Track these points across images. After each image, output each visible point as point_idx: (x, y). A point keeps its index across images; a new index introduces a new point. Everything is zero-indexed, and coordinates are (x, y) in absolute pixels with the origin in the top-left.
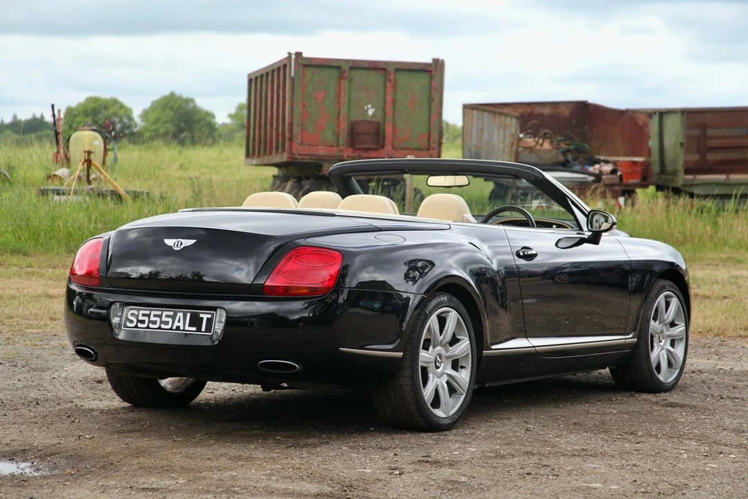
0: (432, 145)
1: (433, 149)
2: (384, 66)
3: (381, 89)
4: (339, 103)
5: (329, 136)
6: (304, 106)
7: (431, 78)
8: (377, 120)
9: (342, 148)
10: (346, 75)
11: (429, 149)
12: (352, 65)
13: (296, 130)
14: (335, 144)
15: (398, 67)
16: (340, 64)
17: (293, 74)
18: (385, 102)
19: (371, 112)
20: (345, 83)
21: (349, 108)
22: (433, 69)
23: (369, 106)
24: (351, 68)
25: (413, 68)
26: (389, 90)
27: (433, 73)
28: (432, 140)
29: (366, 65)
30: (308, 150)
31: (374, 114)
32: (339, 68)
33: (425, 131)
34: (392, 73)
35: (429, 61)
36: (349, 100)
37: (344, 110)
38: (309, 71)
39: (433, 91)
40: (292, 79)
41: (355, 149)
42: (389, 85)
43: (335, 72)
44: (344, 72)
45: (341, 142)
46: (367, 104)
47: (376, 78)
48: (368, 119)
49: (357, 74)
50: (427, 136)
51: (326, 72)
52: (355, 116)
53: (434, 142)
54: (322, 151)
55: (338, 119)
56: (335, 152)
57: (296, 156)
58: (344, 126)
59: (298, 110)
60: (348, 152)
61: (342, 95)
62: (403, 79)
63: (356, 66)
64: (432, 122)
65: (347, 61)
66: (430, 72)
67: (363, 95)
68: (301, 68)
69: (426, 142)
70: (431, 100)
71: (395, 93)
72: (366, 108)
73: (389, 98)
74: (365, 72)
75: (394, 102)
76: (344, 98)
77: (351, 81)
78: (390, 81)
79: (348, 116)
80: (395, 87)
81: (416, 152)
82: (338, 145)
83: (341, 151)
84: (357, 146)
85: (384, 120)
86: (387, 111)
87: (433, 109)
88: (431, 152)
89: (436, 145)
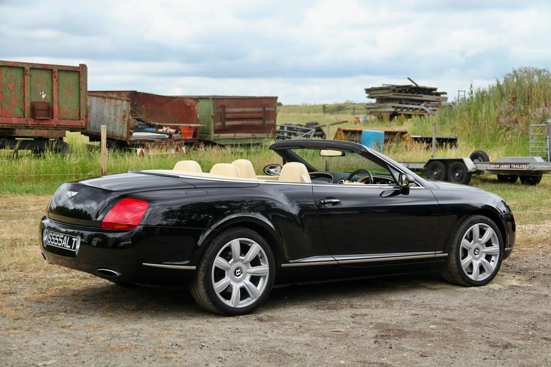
0: (82, 117)
1: (83, 119)
2: (52, 68)
3: (50, 82)
4: (24, 90)
5: (18, 111)
6: (1, 92)
7: (80, 76)
8: (48, 101)
9: (27, 119)
10: (28, 73)
11: (80, 120)
12: (30, 66)
14: (23, 116)
15: (60, 68)
16: (24, 66)
18: (52, 90)
19: (44, 96)
20: (27, 78)
21: (30, 94)
22: (81, 71)
23: (43, 93)
24: (30, 68)
25: (68, 69)
26: (55, 83)
27: (81, 73)
28: (81, 114)
29: (40, 67)
30: (5, 120)
31: (46, 98)
32: (23, 68)
33: (77, 108)
34: (56, 72)
35: (78, 66)
36: (31, 89)
37: (27, 95)
39: (81, 84)
41: (35, 119)
42: (55, 80)
43: (20, 71)
44: (27, 71)
45: (26, 115)
46: (42, 91)
47: (46, 75)
48: (43, 101)
49: (34, 73)
50: (78, 112)
51: (15, 71)
52: (33, 100)
53: (83, 116)
54: (15, 121)
55: (24, 101)
56: (23, 121)
58: (28, 105)
60: (31, 122)
61: (26, 85)
62: (62, 76)
63: (34, 67)
64: (81, 103)
65: (29, 64)
66: (79, 72)
67: (39, 86)
69: (77, 115)
70: (80, 90)
71: (59, 85)
72: (40, 94)
73: (55, 88)
74: (38, 72)
75: (58, 90)
76: (27, 87)
77: (31, 77)
78: (55, 77)
79: (30, 98)
80: (58, 80)
81: (72, 121)
82: (24, 117)
83: (26, 121)
84: (37, 118)
85: (52, 101)
86: (54, 95)
87: (82, 95)
88: (82, 121)
89: (84, 117)
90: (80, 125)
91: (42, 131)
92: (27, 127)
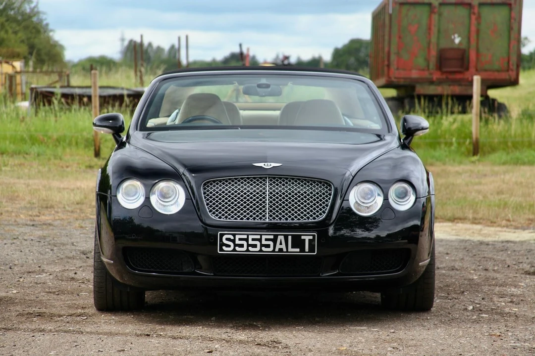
0: (511, 67)
1: (512, 70)
2: (470, 2)
3: (467, 21)
4: (430, 34)
5: (420, 61)
6: (400, 37)
7: (511, 9)
8: (464, 46)
9: (432, 71)
10: (436, 10)
11: (508, 71)
12: (440, 1)
13: (393, 57)
14: (426, 68)
15: (481, 2)
16: (432, 1)
17: (391, 11)
18: (469, 32)
19: (457, 41)
20: (435, 17)
21: (438, 38)
22: (513, 2)
23: (456, 35)
24: (441, 4)
25: (494, 2)
26: (474, 21)
27: (513, 6)
28: (511, 62)
29: (453, 1)
30: (403, 74)
31: (460, 43)
32: (430, 4)
33: (505, 55)
34: (476, 7)
36: (439, 31)
37: (434, 39)
38: (405, 9)
39: (513, 21)
40: (390, 16)
41: (443, 73)
42: (473, 17)
43: (426, 9)
44: (435, 7)
45: (431, 66)
46: (454, 34)
47: (462, 12)
48: (455, 47)
49: (445, 10)
50: (507, 59)
51: (419, 9)
52: (444, 44)
53: (513, 64)
54: (415, 74)
55: (429, 47)
56: (426, 75)
57: (393, 79)
58: (434, 53)
59: (395, 40)
60: (436, 76)
61: (433, 28)
62: (485, 11)
63: (445, 2)
64: (512, 47)
66: (510, 4)
67: (451, 26)
68: (397, 7)
69: (505, 64)
70: (510, 29)
71: (479, 23)
72: (453, 37)
73: (473, 28)
74: (452, 8)
75: (478, 32)
76: (435, 29)
77: (440, 15)
78: (474, 14)
79: (438, 44)
80: (479, 18)
81: (496, 74)
82: (428, 69)
83: (431, 74)
84: (445, 70)
85: (469, 48)
86: (472, 39)
87: (512, 36)
88: (510, 73)
89: (515, 67)
90: (507, 77)
91: (452, 87)
92: (431, 82)
